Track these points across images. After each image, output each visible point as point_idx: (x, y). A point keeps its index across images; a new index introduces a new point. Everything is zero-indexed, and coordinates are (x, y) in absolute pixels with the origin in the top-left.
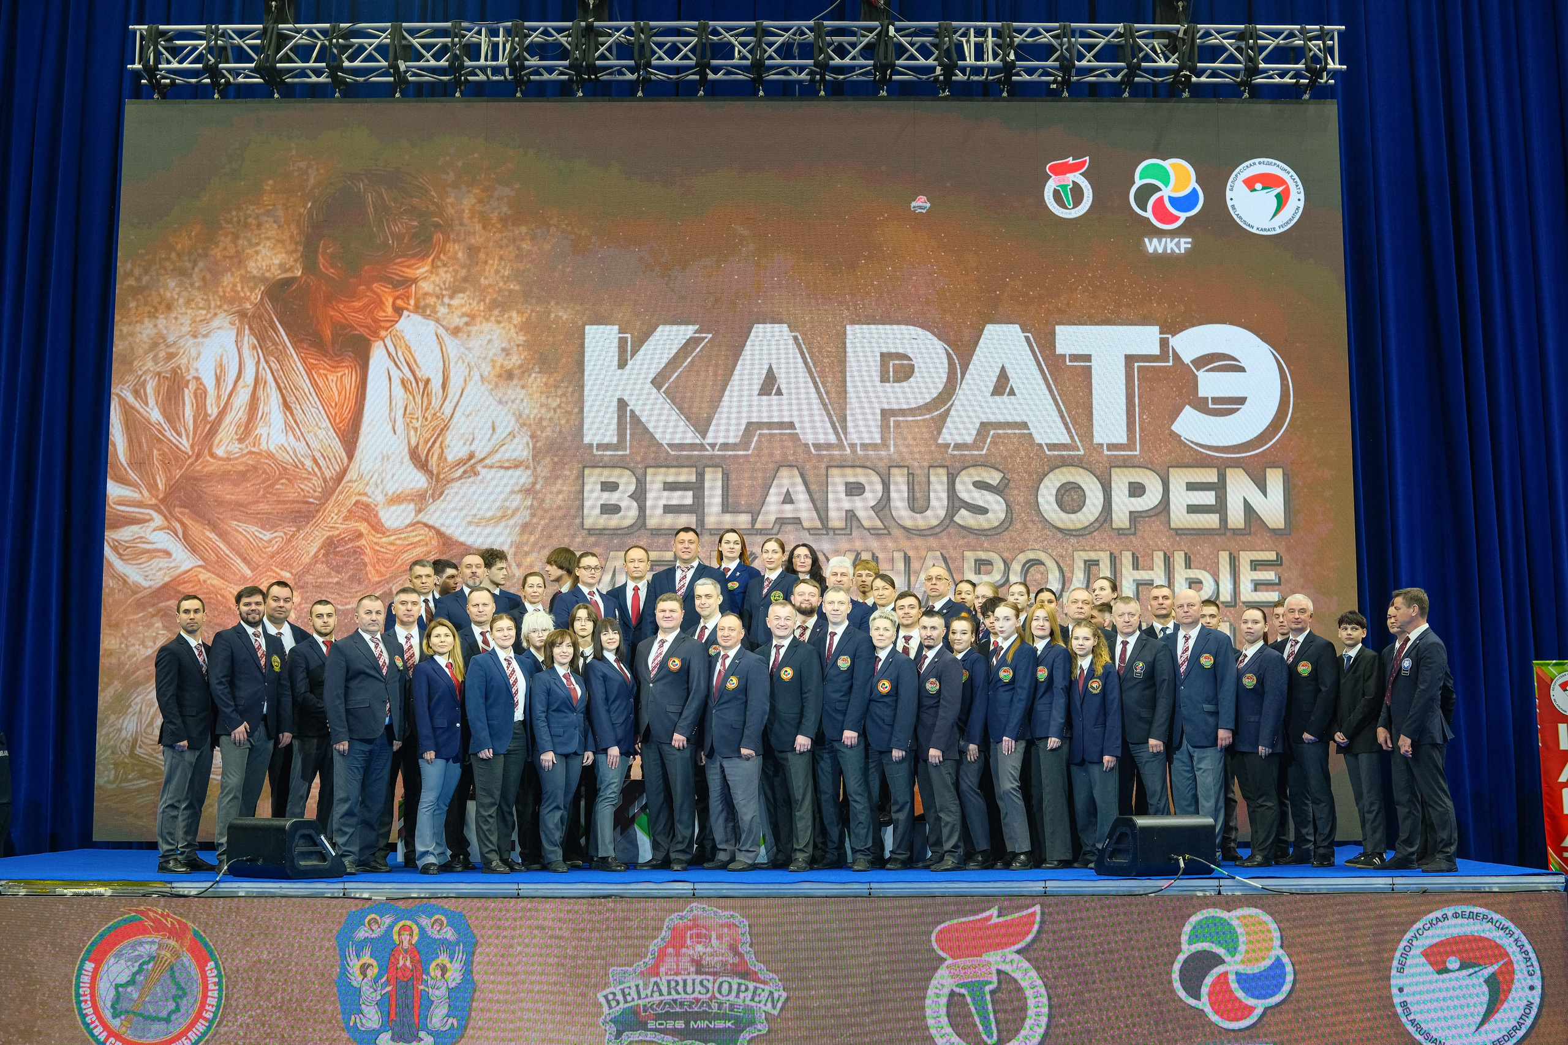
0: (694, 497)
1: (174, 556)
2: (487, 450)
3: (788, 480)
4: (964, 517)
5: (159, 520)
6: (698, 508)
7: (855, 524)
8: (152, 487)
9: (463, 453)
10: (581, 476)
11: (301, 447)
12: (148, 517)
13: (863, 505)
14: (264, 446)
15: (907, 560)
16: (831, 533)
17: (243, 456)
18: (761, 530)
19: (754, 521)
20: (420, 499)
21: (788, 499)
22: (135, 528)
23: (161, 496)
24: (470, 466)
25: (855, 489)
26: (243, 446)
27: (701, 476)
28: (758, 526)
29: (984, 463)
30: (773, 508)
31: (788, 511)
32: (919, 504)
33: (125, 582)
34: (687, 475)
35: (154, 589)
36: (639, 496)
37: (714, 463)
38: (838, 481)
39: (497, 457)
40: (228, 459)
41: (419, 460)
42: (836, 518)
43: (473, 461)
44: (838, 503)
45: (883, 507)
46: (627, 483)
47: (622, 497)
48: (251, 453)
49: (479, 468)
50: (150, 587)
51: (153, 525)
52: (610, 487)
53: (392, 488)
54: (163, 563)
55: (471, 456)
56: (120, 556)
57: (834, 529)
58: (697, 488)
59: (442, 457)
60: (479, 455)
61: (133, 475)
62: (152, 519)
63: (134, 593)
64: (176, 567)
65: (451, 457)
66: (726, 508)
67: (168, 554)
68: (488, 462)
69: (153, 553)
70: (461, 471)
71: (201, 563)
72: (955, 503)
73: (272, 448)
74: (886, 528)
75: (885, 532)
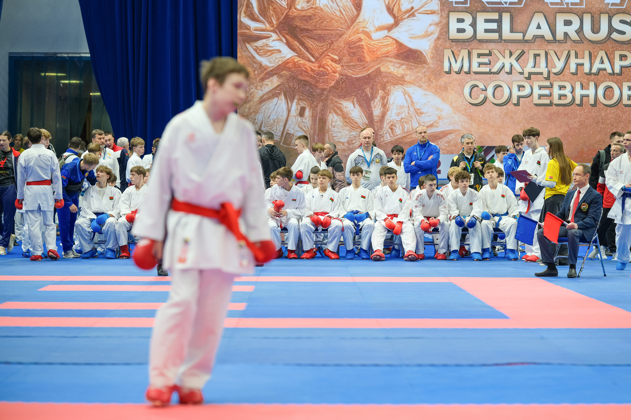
0: (498, 26)
1: (283, 52)
2: (420, 6)
3: (539, 19)
4: (615, 36)
5: (274, 36)
6: (499, 30)
7: (568, 38)
8: (270, 23)
9: (409, 7)
10: (448, 17)
11: (335, 5)
12: (269, 35)
13: (571, 30)
14: (317, 5)
15: (590, 54)
16: (557, 42)
17: (308, 9)
18: (527, 40)
19: (524, 36)
20: (390, 28)
21: (539, 27)
22: (264, 41)
23: (275, 26)
24: (411, 13)
25: (568, 23)
26: (308, 4)
27: (501, 17)
28: (526, 38)
29: (624, 12)
30: (532, 31)
31: (539, 32)
32: (595, 29)
33: (261, 65)
34: (495, 16)
35: (274, 67)
36: (474, 25)
37: (507, 10)
38: (560, 19)
39: (423, 9)
40: (302, 10)
41: (390, 10)
42: (560, 36)
43: (413, 11)
44: (561, 29)
45: (580, 31)
46: (468, 19)
47: (466, 25)
48: (312, 8)
49: (416, 13)
50: (272, 66)
51: (272, 39)
52: (460, 21)
53: (378, 24)
54: (278, 55)
55: (412, 8)
56: (258, 53)
57: (559, 41)
58: (499, 22)
59: (399, 10)
60: (415, 9)
61: (261, 18)
62: (271, 36)
63: (266, 69)
64: (284, 57)
65: (403, 9)
66: (512, 31)
67: (279, 51)
68: (420, 11)
69: (272, 52)
70: (407, 15)
71: (296, 54)
72: (611, 29)
73: (322, 6)
74: (581, 40)
75: (581, 42)
